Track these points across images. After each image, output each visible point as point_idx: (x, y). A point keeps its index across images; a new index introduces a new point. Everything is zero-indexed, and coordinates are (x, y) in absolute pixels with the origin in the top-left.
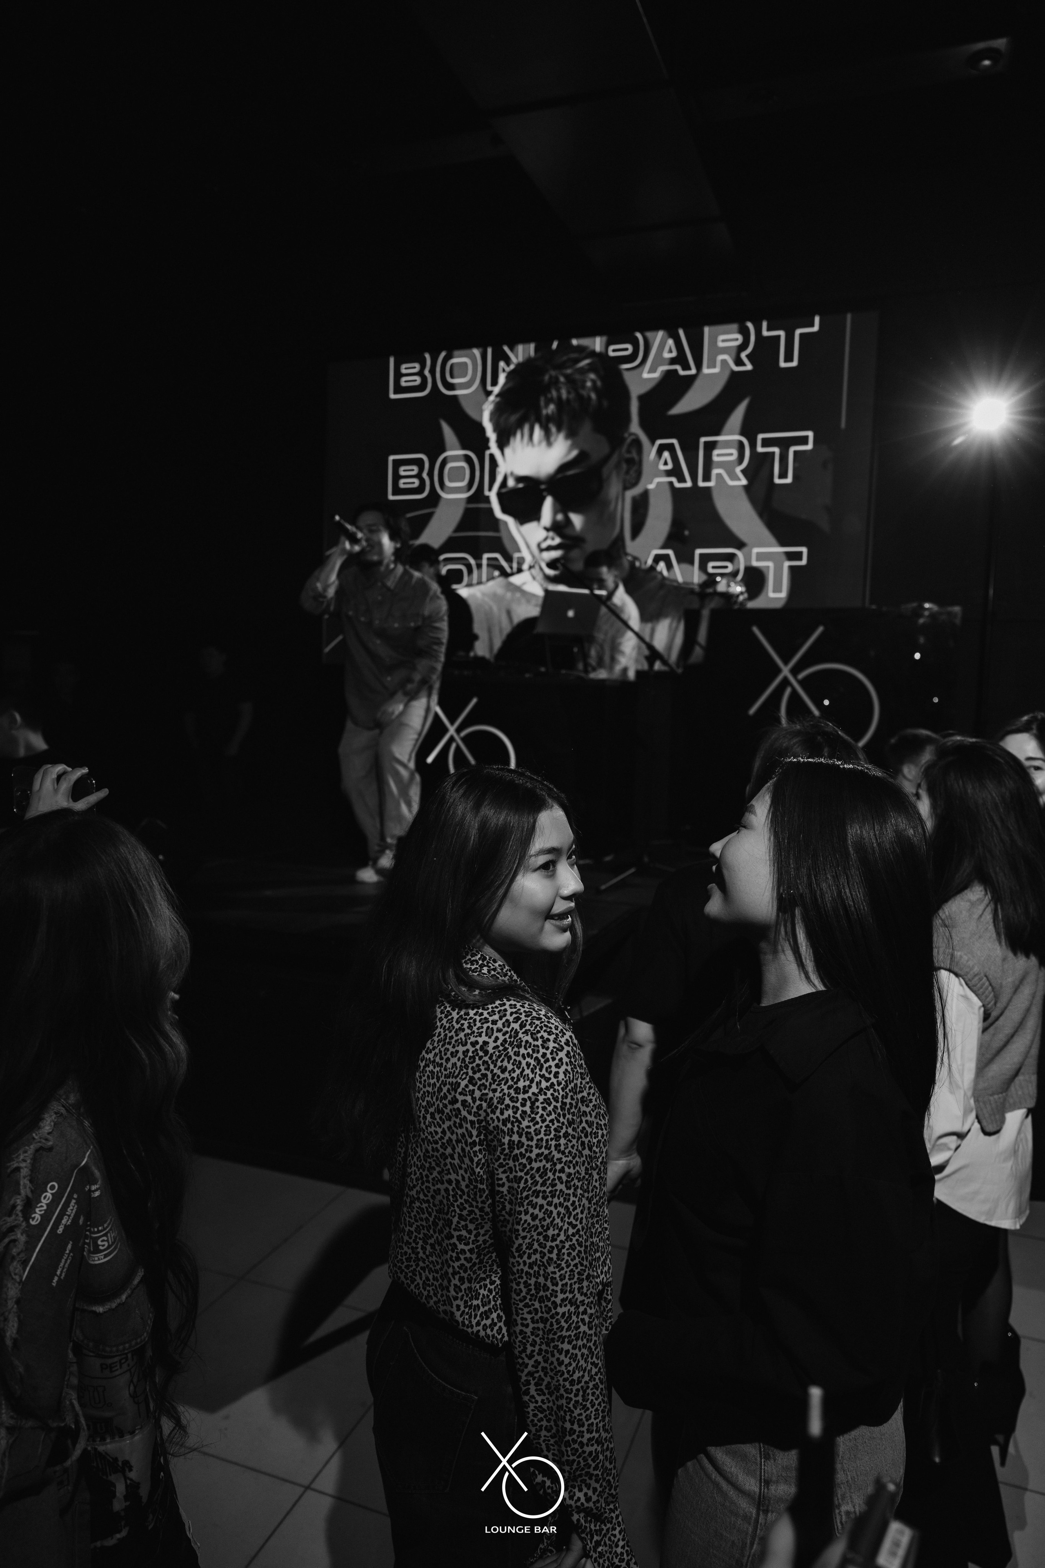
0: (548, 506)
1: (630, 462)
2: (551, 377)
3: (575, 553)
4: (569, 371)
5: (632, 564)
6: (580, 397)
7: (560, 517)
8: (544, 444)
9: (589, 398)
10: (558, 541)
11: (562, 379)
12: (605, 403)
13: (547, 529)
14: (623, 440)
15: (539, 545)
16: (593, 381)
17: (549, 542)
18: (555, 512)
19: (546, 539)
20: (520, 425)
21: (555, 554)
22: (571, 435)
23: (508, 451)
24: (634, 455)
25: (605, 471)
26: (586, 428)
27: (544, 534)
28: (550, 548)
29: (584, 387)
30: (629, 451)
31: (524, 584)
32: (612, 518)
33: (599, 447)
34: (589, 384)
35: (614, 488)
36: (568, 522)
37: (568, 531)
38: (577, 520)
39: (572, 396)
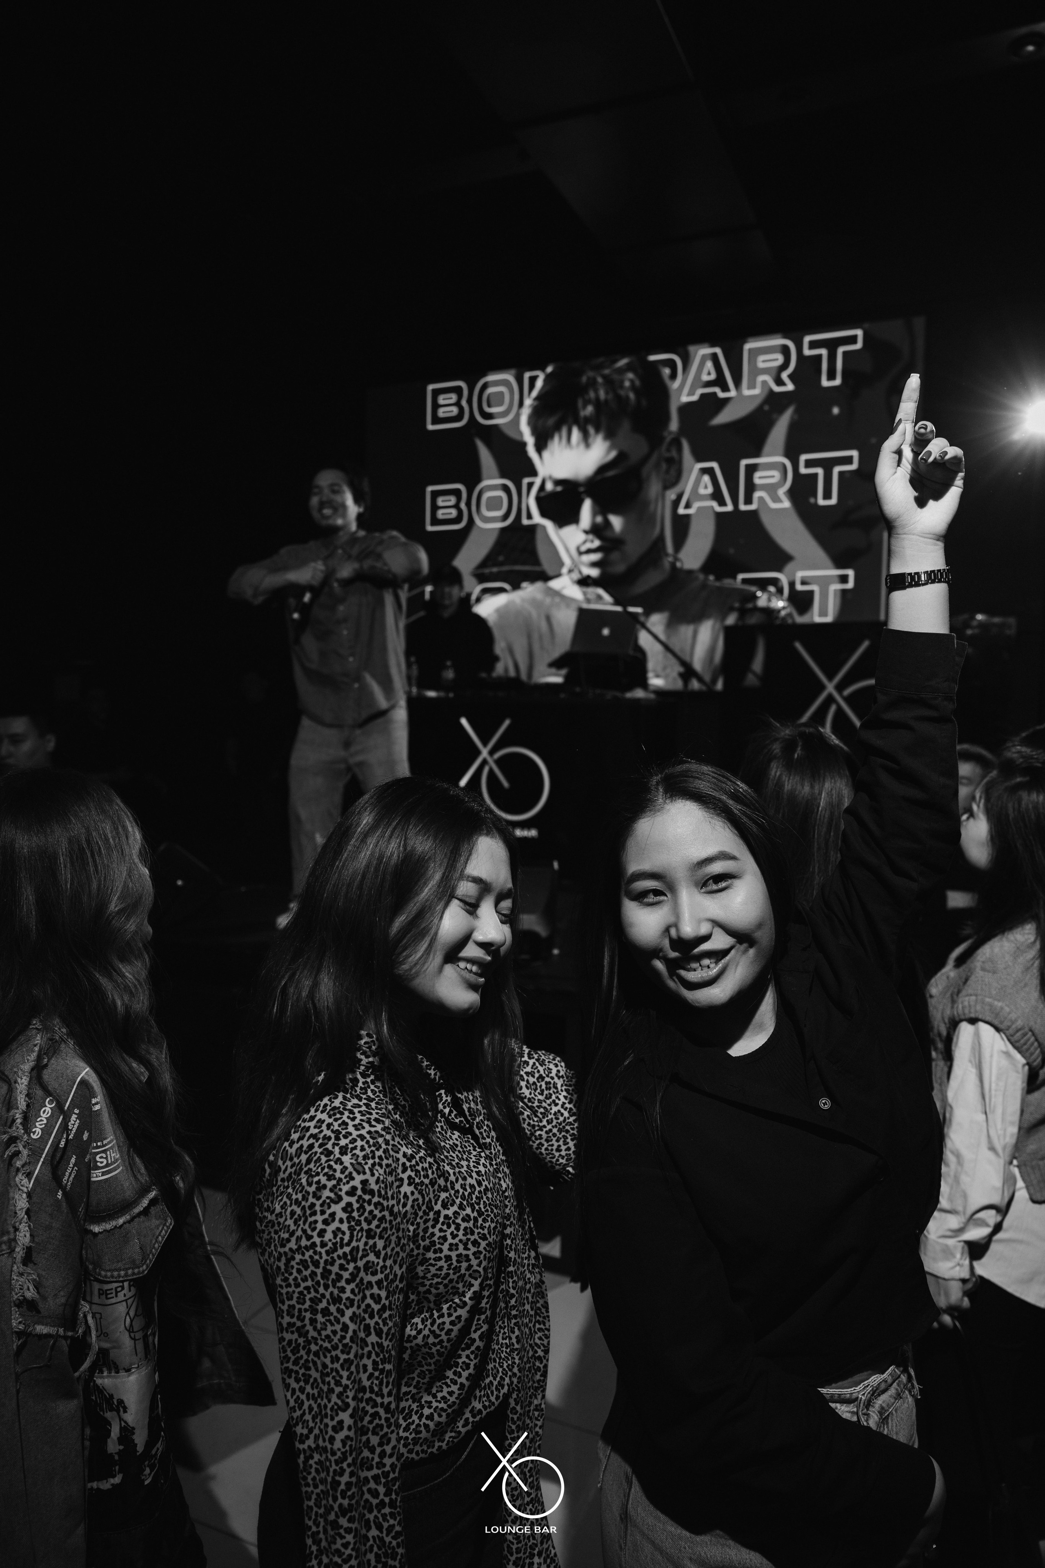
0: (587, 508)
1: (670, 461)
2: (589, 378)
3: (615, 556)
4: (607, 372)
5: (673, 565)
6: (618, 398)
7: (599, 519)
8: (582, 446)
9: (628, 398)
10: (597, 543)
11: (600, 380)
12: (644, 403)
13: (586, 532)
14: (662, 439)
15: (578, 549)
16: (632, 381)
17: (589, 545)
18: (594, 514)
19: (585, 542)
20: (557, 428)
21: (595, 557)
22: (610, 435)
23: (546, 454)
24: (674, 453)
25: (645, 471)
26: (626, 426)
27: (582, 537)
28: (589, 551)
29: (621, 386)
30: (668, 450)
31: (564, 588)
32: (652, 519)
33: (638, 447)
34: (627, 384)
35: (654, 488)
36: (607, 524)
37: (608, 534)
38: (616, 522)
39: (610, 396)
